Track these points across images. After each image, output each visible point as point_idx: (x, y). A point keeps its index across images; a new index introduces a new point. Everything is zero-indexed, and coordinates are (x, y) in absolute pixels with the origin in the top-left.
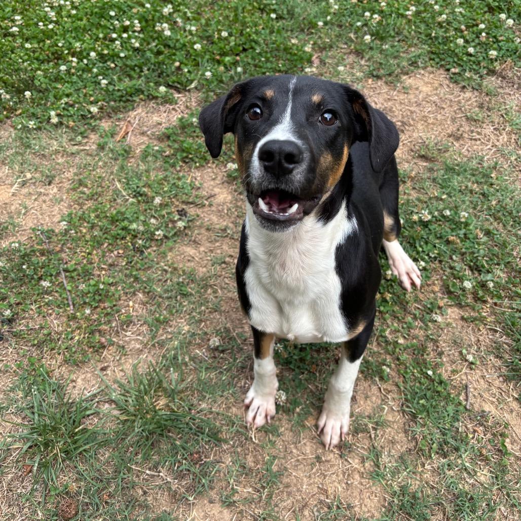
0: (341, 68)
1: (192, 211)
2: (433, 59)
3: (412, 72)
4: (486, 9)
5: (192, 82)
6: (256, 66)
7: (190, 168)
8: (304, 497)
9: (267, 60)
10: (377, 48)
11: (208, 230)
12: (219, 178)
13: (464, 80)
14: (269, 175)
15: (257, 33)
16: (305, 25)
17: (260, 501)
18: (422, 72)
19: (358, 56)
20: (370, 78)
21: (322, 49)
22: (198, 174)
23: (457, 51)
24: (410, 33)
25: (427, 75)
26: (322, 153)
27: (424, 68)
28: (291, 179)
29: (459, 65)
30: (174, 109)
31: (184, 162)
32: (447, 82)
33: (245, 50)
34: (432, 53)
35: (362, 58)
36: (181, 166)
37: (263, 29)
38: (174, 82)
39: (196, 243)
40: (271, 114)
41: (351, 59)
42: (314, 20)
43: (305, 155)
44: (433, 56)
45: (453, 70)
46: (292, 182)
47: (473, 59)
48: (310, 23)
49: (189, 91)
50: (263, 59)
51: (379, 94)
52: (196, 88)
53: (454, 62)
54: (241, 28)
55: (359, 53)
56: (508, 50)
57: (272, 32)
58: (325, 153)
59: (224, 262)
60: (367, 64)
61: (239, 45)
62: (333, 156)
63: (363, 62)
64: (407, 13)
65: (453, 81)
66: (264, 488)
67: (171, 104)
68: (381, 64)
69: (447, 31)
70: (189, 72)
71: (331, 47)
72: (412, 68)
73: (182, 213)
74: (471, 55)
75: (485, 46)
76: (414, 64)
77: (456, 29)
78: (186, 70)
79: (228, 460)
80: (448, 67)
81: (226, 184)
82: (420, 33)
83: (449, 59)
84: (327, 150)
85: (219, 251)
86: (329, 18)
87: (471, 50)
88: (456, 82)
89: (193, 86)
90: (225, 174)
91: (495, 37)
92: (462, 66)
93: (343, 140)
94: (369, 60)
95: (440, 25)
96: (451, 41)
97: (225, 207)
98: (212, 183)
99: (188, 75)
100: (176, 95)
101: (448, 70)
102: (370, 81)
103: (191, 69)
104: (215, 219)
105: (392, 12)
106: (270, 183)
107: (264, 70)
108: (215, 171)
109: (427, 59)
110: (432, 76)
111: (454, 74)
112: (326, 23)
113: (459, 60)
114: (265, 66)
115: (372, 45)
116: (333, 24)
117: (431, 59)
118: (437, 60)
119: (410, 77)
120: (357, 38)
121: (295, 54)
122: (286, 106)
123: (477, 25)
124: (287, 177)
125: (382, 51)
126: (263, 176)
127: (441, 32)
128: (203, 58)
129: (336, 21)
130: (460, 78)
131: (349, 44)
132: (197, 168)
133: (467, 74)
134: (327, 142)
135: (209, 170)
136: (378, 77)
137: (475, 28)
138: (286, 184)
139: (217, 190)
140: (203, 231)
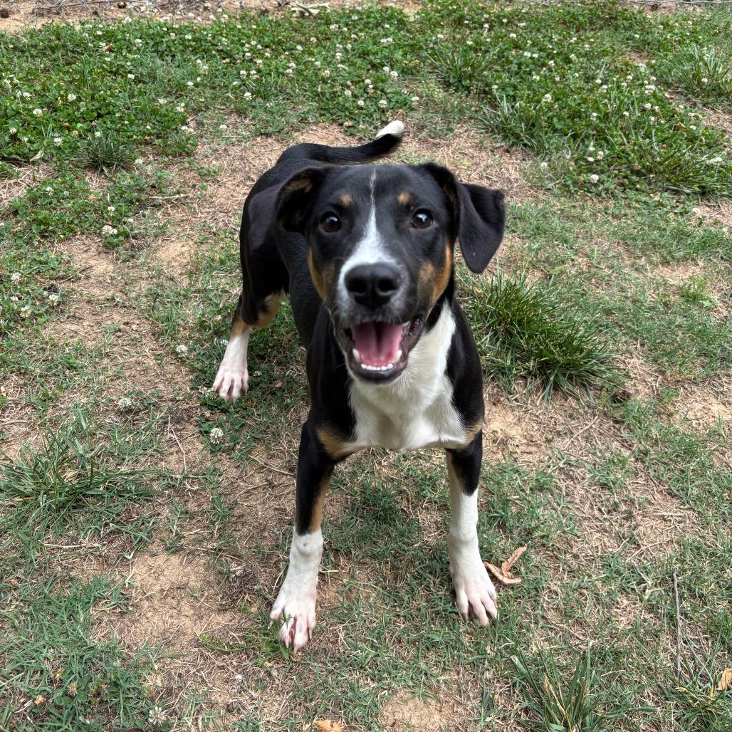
0: (223, 127)
1: (63, 286)
2: (324, 115)
3: (304, 128)
4: (369, 67)
5: (36, 152)
6: (118, 131)
7: (52, 243)
8: (261, 522)
9: (132, 123)
10: (261, 107)
11: (89, 302)
12: (93, 249)
13: (359, 131)
14: (362, 308)
15: (112, 95)
16: (171, 87)
17: (212, 537)
18: (314, 128)
19: (240, 116)
20: (258, 136)
21: (196, 111)
22: (63, 248)
23: (347, 105)
24: (294, 91)
25: (320, 130)
26: (421, 265)
27: (316, 123)
28: (389, 308)
29: (351, 119)
30: (16, 183)
31: (43, 237)
32: (343, 136)
33: (99, 116)
34: (322, 109)
35: (245, 118)
36: (39, 242)
37: (120, 92)
38: (11, 154)
39: (76, 318)
40: (352, 225)
41: (233, 118)
42: (182, 81)
43: (402, 276)
44: (323, 112)
45: (346, 124)
46: (390, 311)
47: (364, 111)
48: (178, 85)
49: (34, 163)
50: (126, 122)
51: (271, 151)
52: (42, 159)
53: (346, 116)
54: (91, 92)
55: (241, 113)
56: (397, 102)
57: (132, 96)
58: (425, 263)
59: (120, 330)
60: (253, 122)
61: (92, 111)
62: (434, 264)
63: (247, 121)
64: (288, 71)
65: (348, 134)
66: (213, 523)
67: (10, 178)
68: (268, 121)
69: (333, 86)
70: (30, 141)
71: (207, 108)
72: (303, 125)
73: (52, 289)
74: (361, 108)
75: (374, 99)
76: (303, 120)
77: (342, 85)
78: (26, 139)
79: (166, 512)
80: (340, 121)
81: (103, 255)
82: (306, 91)
83: (340, 113)
84: (426, 261)
85: (109, 322)
86: (199, 79)
87: (361, 103)
88: (352, 135)
89: (38, 156)
90: (101, 244)
91: (382, 91)
92: (355, 120)
93: (443, 241)
94: (253, 118)
95: (324, 81)
96: (339, 96)
97: (108, 277)
98: (85, 255)
99: (29, 145)
100: (17, 169)
101: (341, 125)
102: (259, 139)
103: (33, 138)
104: (96, 291)
105: (270, 71)
106: (364, 316)
107: (129, 134)
108: (86, 242)
109: (318, 115)
110: (325, 131)
111: (349, 127)
112: (196, 85)
113: (351, 113)
114: (130, 129)
115: (254, 103)
116: (205, 86)
117: (321, 115)
118: (328, 115)
119: (302, 134)
120: (236, 98)
121: (165, 116)
122: (368, 212)
123: (363, 81)
124: (384, 306)
125: (266, 110)
126: (355, 308)
127: (327, 88)
128: (46, 126)
129: (209, 82)
130: (356, 130)
131: (228, 104)
132: (61, 241)
133: (361, 126)
134: (424, 251)
135: (78, 242)
136: (268, 135)
137: (361, 84)
138: (384, 315)
139: (92, 262)
140: (83, 304)
